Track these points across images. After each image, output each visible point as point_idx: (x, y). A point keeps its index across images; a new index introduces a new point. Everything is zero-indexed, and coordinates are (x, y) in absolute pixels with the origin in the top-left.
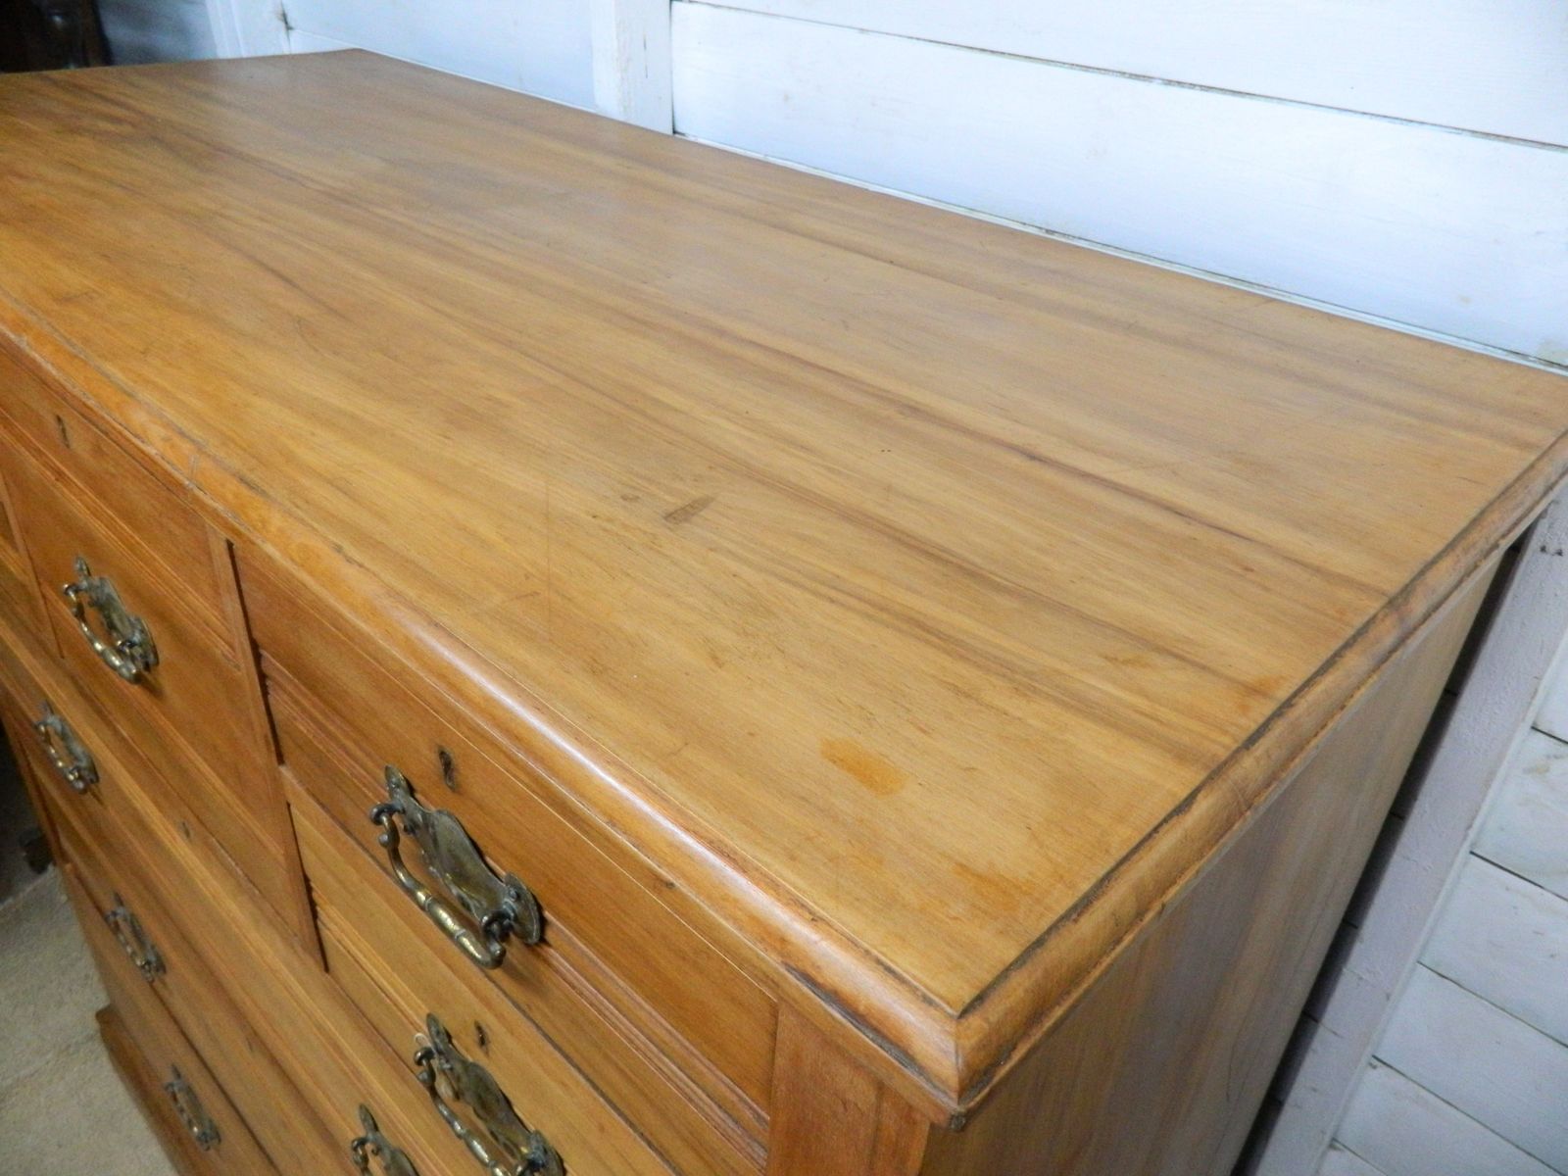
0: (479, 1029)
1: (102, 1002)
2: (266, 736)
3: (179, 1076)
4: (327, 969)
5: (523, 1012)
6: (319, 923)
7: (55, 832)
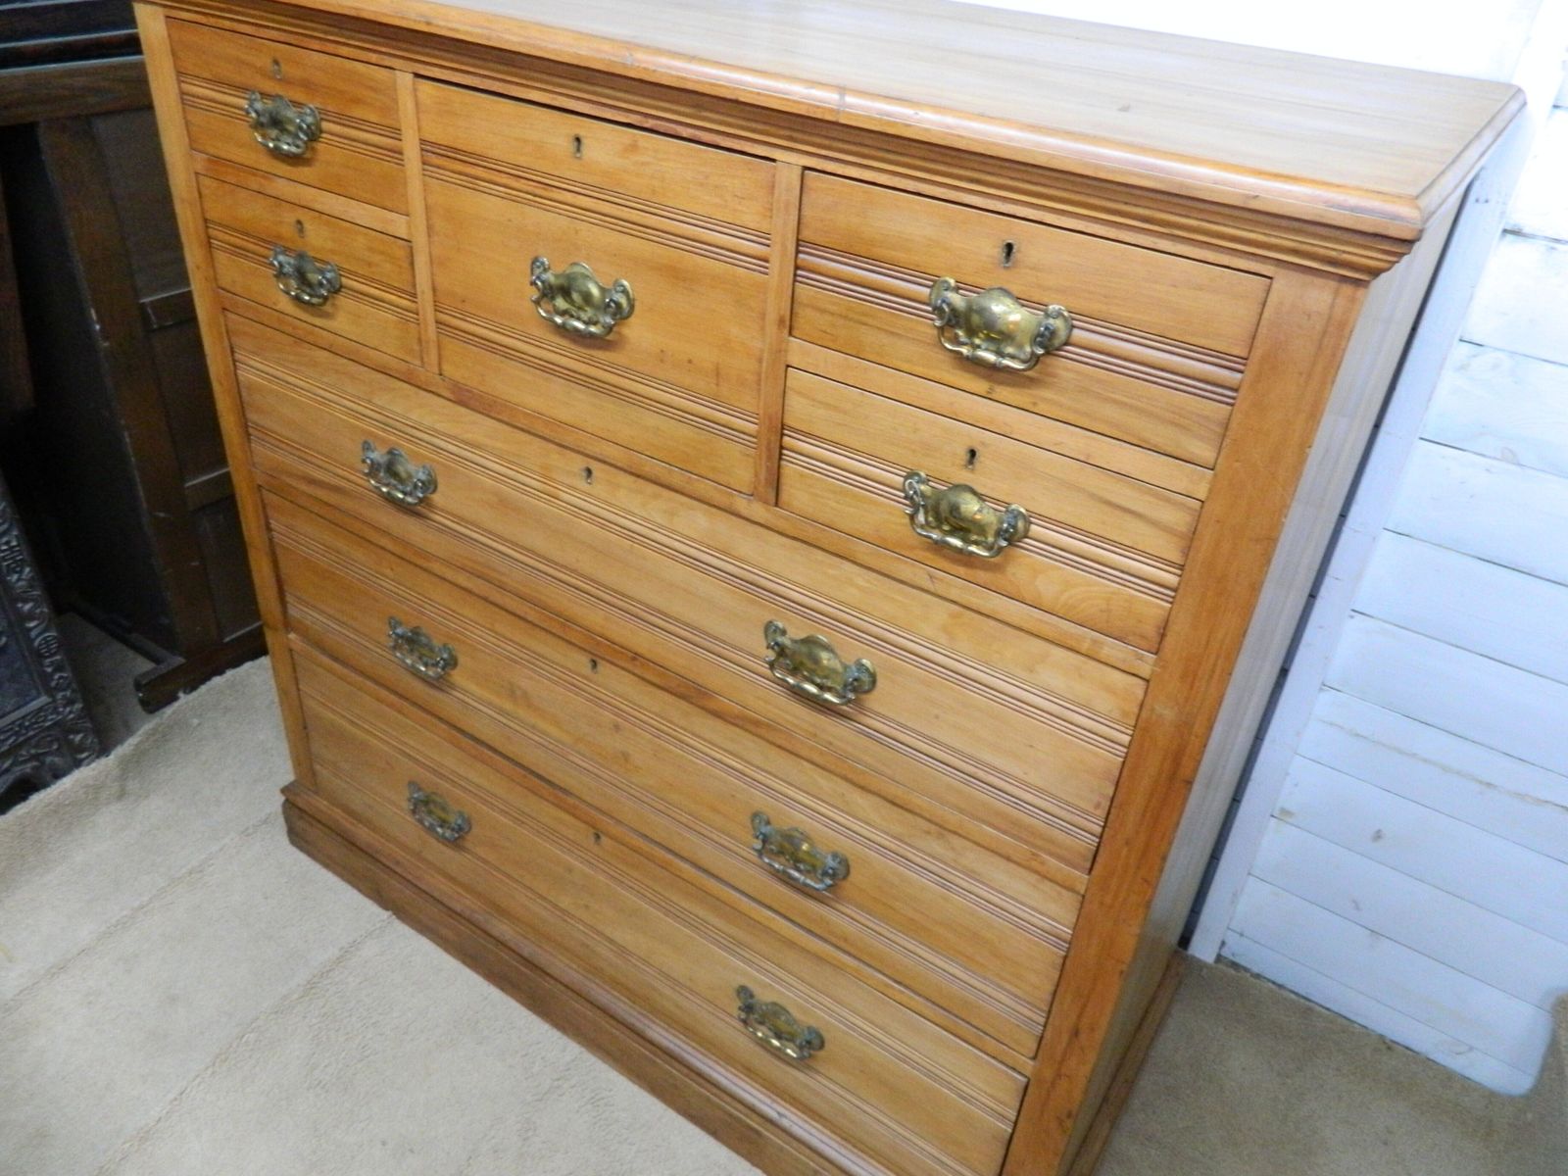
0: (972, 453)
3: (420, 789)
4: (776, 503)
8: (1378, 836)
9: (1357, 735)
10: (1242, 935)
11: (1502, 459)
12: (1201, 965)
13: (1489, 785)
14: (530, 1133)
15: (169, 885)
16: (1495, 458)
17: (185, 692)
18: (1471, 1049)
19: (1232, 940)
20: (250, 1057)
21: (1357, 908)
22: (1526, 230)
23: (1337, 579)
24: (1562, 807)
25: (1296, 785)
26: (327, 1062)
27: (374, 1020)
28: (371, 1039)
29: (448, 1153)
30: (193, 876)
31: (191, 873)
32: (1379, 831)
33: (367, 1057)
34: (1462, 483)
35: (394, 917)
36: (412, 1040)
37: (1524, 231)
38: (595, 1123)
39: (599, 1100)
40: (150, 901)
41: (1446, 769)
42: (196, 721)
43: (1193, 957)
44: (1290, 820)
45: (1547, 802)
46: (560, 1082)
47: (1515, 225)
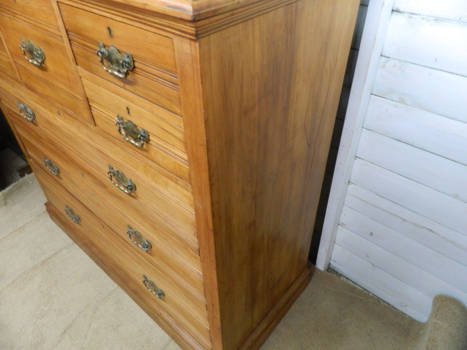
0: (128, 109)
1: (45, 201)
2: (73, 59)
3: (68, 207)
4: (96, 125)
5: (134, 93)
6: (92, 111)
7: (26, 150)
8: (371, 234)
9: (362, 200)
10: (335, 262)
11: (400, 102)
12: (319, 270)
13: (404, 220)
14: (97, 311)
15: (13, 231)
16: (397, 102)
17: (27, 174)
18: (406, 305)
19: (332, 263)
20: (23, 282)
21: (368, 257)
22: (401, 10)
23: (343, 146)
24: (429, 229)
25: (345, 215)
26: (45, 285)
27: (61, 273)
28: (59, 279)
29: (72, 315)
30: (21, 229)
31: (20, 228)
32: (371, 233)
33: (56, 284)
34: (387, 111)
35: (74, 243)
36: (70, 280)
37: (400, 10)
38: (116, 309)
39: (119, 302)
40: (8, 236)
41: (390, 213)
42: (31, 182)
43: (317, 268)
44: (345, 226)
45: (424, 227)
46: (109, 296)
47: (397, 8)
